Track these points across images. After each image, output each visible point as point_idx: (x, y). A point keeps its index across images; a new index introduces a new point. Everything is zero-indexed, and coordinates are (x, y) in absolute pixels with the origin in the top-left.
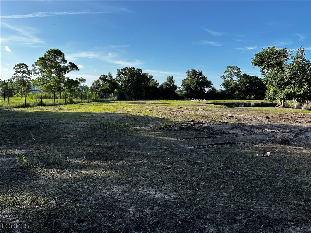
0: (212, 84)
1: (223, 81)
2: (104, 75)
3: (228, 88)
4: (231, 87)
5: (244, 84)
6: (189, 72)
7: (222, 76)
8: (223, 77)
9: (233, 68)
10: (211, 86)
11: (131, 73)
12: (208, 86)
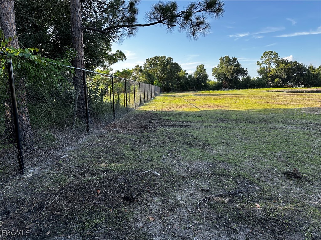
0: (248, 72)
1: (258, 68)
2: (138, 66)
3: (267, 75)
4: (271, 75)
5: (285, 70)
6: (221, 59)
7: (257, 63)
8: (259, 64)
9: (270, 53)
10: (246, 74)
11: (163, 62)
12: (243, 74)
